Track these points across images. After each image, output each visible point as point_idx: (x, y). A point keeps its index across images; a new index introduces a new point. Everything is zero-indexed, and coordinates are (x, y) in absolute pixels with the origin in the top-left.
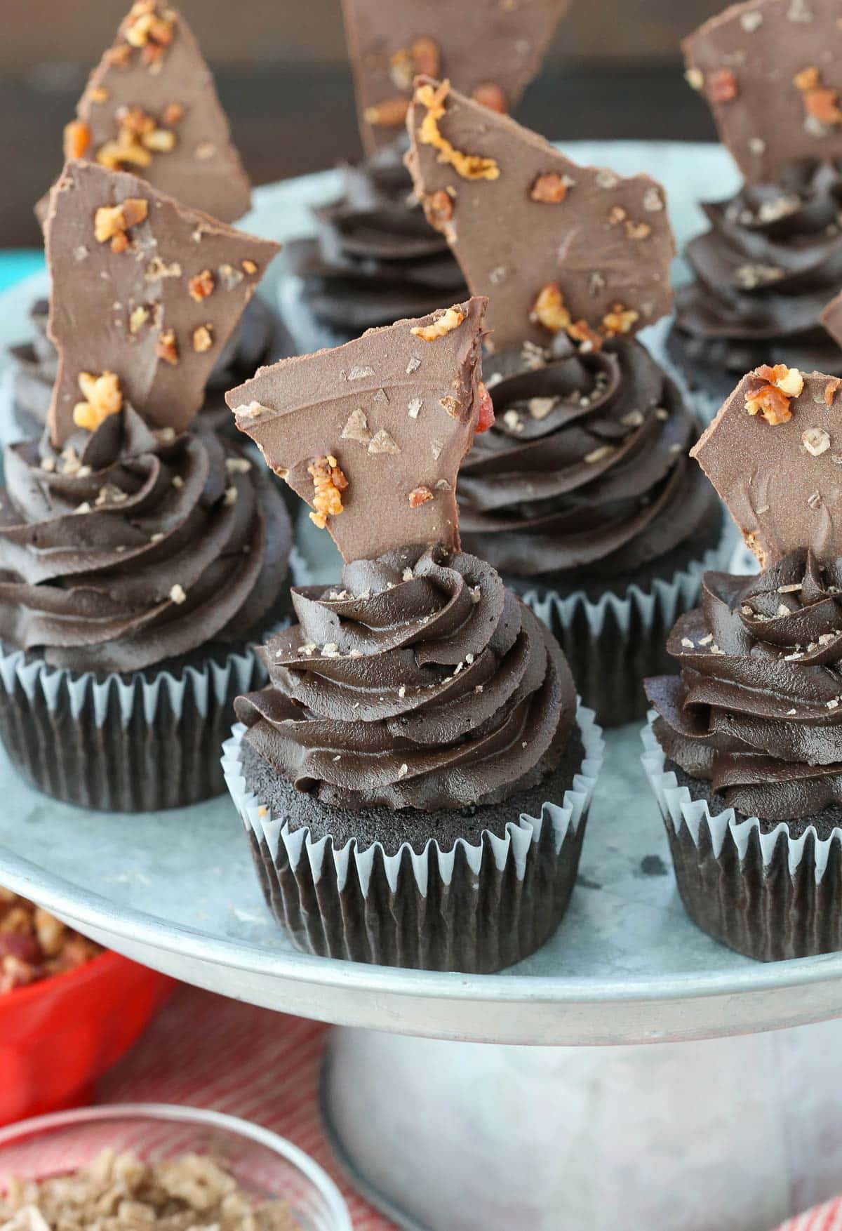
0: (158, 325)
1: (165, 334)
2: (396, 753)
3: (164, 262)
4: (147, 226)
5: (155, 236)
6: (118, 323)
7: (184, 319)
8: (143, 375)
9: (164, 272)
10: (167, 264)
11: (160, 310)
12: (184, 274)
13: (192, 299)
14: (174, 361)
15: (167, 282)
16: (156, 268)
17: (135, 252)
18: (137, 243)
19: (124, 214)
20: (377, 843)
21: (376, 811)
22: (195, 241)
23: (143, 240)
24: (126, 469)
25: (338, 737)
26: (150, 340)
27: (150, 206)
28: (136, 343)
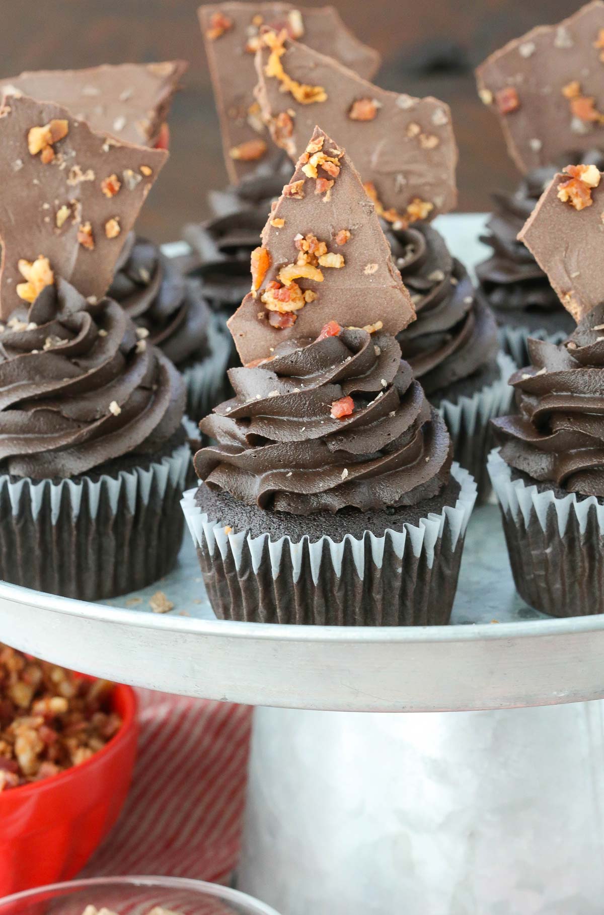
0: (78, 219)
1: (84, 226)
2: (333, 466)
3: (81, 169)
4: (68, 141)
5: (74, 149)
6: (47, 219)
7: (98, 213)
8: (68, 259)
9: (81, 178)
10: (84, 171)
11: (79, 207)
12: (97, 178)
13: (104, 195)
14: (91, 248)
15: (84, 184)
16: (75, 174)
17: (59, 163)
18: (60, 156)
19: (51, 131)
20: (324, 537)
21: (321, 515)
22: (104, 152)
23: (65, 153)
24: (63, 325)
25: (289, 458)
26: (70, 234)
27: (70, 126)
28: (62, 234)
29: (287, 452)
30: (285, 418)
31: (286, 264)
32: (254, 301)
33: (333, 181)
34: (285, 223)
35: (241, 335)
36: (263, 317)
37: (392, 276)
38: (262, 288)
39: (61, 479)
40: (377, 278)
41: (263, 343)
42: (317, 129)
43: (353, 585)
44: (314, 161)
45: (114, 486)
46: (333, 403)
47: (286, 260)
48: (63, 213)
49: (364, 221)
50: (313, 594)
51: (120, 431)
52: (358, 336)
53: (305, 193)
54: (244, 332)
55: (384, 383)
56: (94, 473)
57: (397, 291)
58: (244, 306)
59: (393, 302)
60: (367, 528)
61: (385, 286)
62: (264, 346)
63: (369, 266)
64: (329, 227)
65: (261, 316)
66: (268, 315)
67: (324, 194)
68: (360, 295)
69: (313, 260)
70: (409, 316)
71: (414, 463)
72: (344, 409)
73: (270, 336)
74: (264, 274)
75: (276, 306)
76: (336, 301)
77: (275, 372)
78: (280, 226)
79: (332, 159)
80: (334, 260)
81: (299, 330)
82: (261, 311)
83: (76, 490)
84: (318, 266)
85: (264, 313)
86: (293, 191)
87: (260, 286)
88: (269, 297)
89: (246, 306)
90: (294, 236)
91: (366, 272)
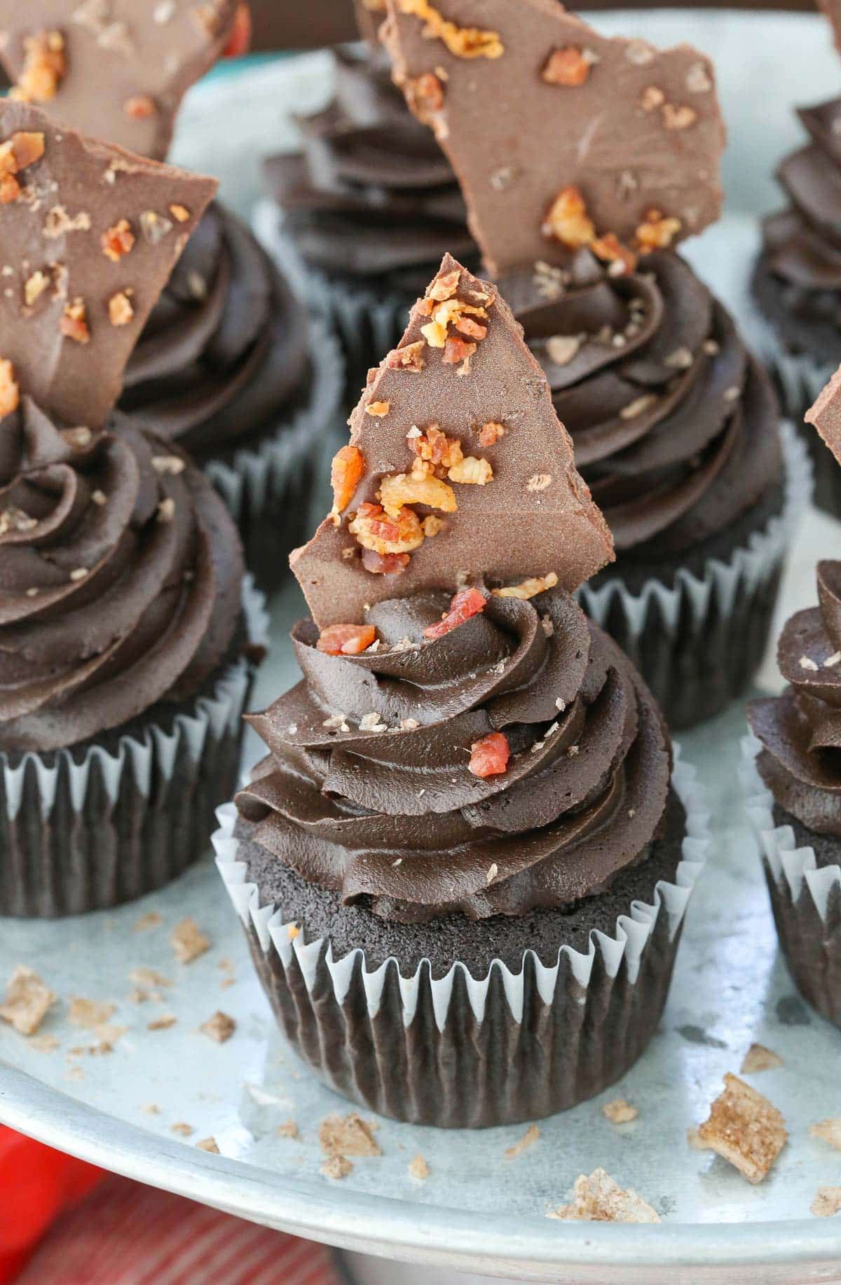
0: (62, 293)
1: (72, 305)
2: (473, 846)
3: (67, 212)
4: (44, 165)
5: (55, 179)
6: (9, 293)
7: (96, 283)
8: (45, 359)
9: (68, 225)
10: (72, 214)
11: (64, 273)
12: (93, 226)
13: (107, 258)
14: (85, 339)
15: (73, 236)
16: (57, 219)
17: (29, 200)
18: (31, 189)
19: (14, 153)
20: (457, 963)
21: (451, 920)
22: (107, 183)
23: (39, 185)
24: (32, 485)
25: (397, 836)
26: (52, 313)
27: (47, 141)
28: (33, 318)
29: (393, 828)
30: (390, 765)
31: (394, 474)
32: (336, 530)
33: (475, 344)
34: (391, 407)
35: (314, 583)
36: (352, 554)
37: (575, 495)
38: (348, 510)
40: (549, 497)
41: (351, 595)
42: (448, 259)
43: (505, 1032)
44: (443, 315)
45: (112, 768)
46: (474, 746)
47: (392, 468)
48: (37, 283)
49: (527, 407)
50: (436, 1043)
51: (121, 678)
52: (516, 609)
53: (426, 360)
54: (318, 578)
55: (560, 704)
56: (78, 750)
57: (584, 520)
58: (318, 539)
59: (576, 536)
60: (528, 946)
61: (562, 512)
62: (353, 599)
63: (536, 477)
64: (467, 415)
65: (349, 554)
66: (360, 552)
67: (460, 364)
68: (519, 524)
69: (440, 473)
70: (604, 558)
71: (609, 822)
72: (492, 766)
73: (364, 585)
74: (354, 487)
75: (374, 544)
76: (478, 533)
77: (373, 672)
78: (382, 415)
79: (474, 311)
80: (475, 471)
81: (412, 576)
82: (348, 547)
84: (447, 481)
85: (353, 549)
86: (405, 361)
87: (347, 506)
88: (361, 526)
89: (320, 539)
90: (408, 430)
91: (530, 488)
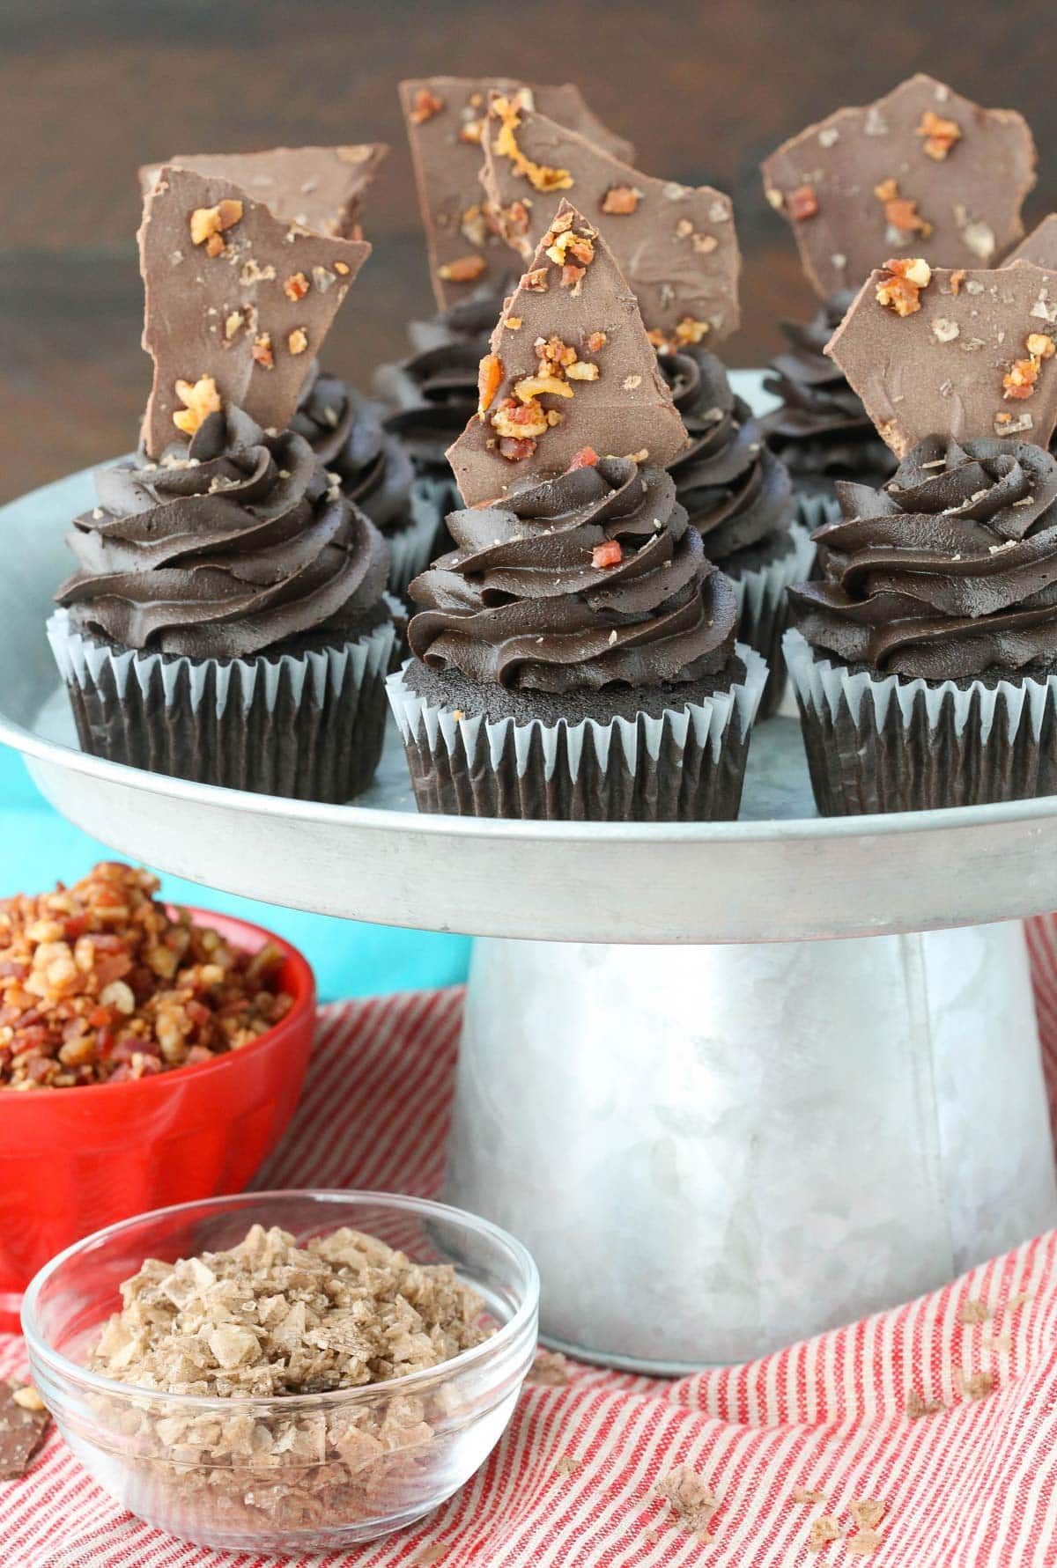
0: (254, 329)
1: (261, 337)
3: (258, 265)
4: (242, 227)
5: (250, 238)
6: (213, 329)
7: (279, 321)
8: (240, 381)
9: (259, 276)
10: (262, 267)
11: (255, 313)
12: (278, 277)
13: (288, 298)
14: (270, 367)
15: (262, 284)
16: (250, 271)
17: (230, 256)
18: (231, 247)
19: (221, 214)
20: (586, 719)
22: (288, 243)
23: (238, 243)
24: (233, 462)
25: (539, 620)
26: (245, 346)
27: (245, 208)
28: (230, 349)
29: (536, 611)
30: (532, 569)
31: (524, 377)
32: (482, 425)
33: (585, 269)
34: (523, 323)
35: (464, 469)
36: (493, 445)
37: (659, 391)
38: (492, 408)
39: (230, 659)
40: (639, 393)
41: (492, 479)
42: (565, 202)
44: (562, 242)
45: (299, 667)
46: (595, 550)
47: (524, 372)
48: (234, 321)
49: (623, 321)
50: (570, 793)
51: (306, 599)
52: (620, 467)
53: (549, 284)
54: (467, 465)
55: (657, 523)
56: (273, 651)
57: (666, 411)
58: (468, 432)
59: (660, 426)
61: (650, 405)
62: (494, 483)
63: (630, 378)
64: (579, 328)
65: (491, 445)
66: (499, 442)
67: (572, 286)
68: (619, 416)
69: (559, 371)
71: (694, 626)
72: (609, 556)
73: (502, 469)
74: (494, 391)
75: (510, 430)
76: (587, 424)
77: (515, 513)
78: (516, 328)
79: (584, 241)
80: (586, 371)
81: (539, 462)
82: (490, 438)
83: (248, 673)
84: (564, 379)
85: (494, 440)
86: (533, 282)
87: (489, 406)
88: (501, 419)
89: (471, 432)
90: (535, 341)
91: (626, 387)
